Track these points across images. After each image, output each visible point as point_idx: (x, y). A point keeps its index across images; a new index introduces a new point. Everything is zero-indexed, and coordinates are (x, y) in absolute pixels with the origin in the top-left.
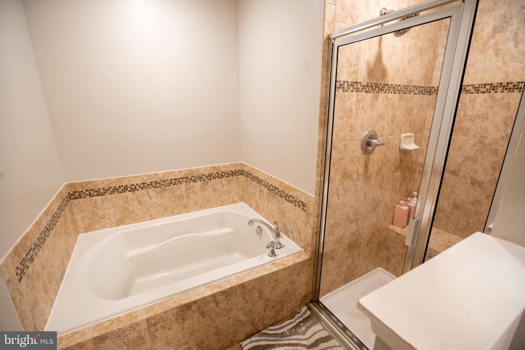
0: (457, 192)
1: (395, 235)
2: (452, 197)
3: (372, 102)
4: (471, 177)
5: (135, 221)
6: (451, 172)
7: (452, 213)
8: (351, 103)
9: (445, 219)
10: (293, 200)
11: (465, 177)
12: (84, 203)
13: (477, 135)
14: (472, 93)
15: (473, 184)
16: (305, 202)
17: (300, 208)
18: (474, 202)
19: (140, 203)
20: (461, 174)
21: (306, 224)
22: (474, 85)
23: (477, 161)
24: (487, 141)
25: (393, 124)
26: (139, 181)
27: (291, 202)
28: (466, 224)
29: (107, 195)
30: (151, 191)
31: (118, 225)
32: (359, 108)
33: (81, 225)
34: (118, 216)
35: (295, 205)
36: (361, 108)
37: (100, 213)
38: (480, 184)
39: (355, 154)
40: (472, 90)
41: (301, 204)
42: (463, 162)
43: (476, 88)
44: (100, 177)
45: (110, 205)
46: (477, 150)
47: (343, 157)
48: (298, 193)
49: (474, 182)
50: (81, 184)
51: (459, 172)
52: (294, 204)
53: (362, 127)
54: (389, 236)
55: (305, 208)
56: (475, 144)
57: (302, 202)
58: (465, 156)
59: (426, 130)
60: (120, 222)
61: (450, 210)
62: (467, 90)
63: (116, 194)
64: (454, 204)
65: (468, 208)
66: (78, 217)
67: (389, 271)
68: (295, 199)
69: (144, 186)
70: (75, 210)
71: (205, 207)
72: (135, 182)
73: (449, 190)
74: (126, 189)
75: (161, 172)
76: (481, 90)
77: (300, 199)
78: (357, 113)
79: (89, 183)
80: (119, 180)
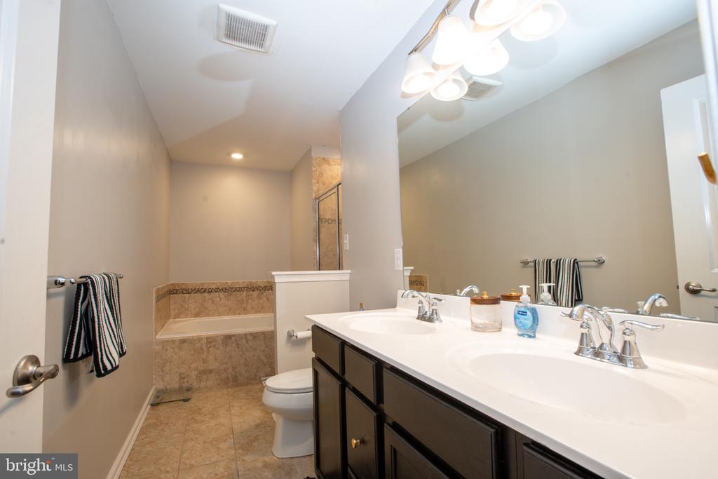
5: (207, 315)
12: (178, 298)
19: (213, 302)
26: (214, 287)
29: (193, 294)
30: (222, 295)
31: (195, 317)
33: (172, 313)
34: (197, 310)
37: (186, 306)
44: (191, 281)
45: (193, 301)
50: (178, 284)
60: (197, 315)
63: (199, 294)
66: (172, 307)
69: (217, 290)
70: (172, 302)
71: (260, 312)
72: (212, 287)
74: (205, 291)
75: (230, 281)
79: (183, 284)
80: (202, 284)
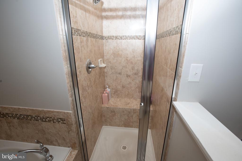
0: (122, 81)
1: (106, 109)
2: (121, 83)
3: (86, 43)
4: (126, 74)
6: (119, 73)
7: (122, 90)
8: (78, 43)
9: (120, 93)
10: (51, 119)
11: (124, 74)
13: (125, 57)
14: (120, 39)
15: (127, 76)
16: (64, 118)
17: (60, 123)
18: (129, 83)
20: (123, 73)
21: (69, 132)
22: (120, 36)
23: (127, 67)
24: (129, 59)
25: (95, 55)
27: (49, 121)
28: (128, 93)
32: (82, 47)
35: (54, 122)
36: (83, 46)
38: (129, 76)
39: (85, 75)
40: (120, 38)
41: (59, 120)
42: (122, 68)
43: (121, 37)
46: (126, 63)
47: (80, 79)
48: (55, 114)
49: (128, 76)
51: (122, 73)
52: (52, 122)
53: (85, 58)
54: (104, 110)
55: (64, 122)
56: (125, 60)
57: (61, 119)
58: (122, 66)
59: (105, 56)
61: (121, 89)
62: (118, 38)
64: (123, 86)
65: (128, 86)
67: (107, 126)
68: (52, 118)
73: (119, 81)
76: (123, 38)
77: (58, 117)
78: (81, 49)
